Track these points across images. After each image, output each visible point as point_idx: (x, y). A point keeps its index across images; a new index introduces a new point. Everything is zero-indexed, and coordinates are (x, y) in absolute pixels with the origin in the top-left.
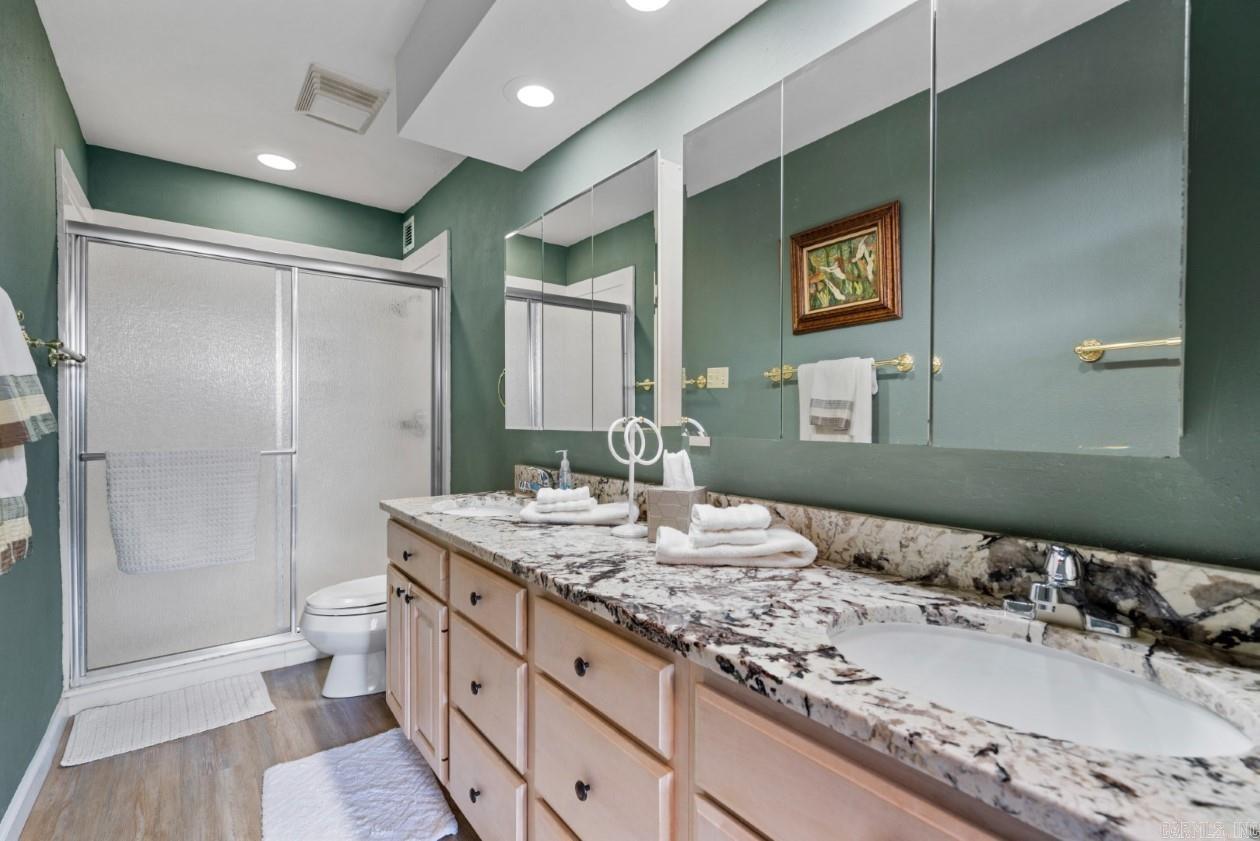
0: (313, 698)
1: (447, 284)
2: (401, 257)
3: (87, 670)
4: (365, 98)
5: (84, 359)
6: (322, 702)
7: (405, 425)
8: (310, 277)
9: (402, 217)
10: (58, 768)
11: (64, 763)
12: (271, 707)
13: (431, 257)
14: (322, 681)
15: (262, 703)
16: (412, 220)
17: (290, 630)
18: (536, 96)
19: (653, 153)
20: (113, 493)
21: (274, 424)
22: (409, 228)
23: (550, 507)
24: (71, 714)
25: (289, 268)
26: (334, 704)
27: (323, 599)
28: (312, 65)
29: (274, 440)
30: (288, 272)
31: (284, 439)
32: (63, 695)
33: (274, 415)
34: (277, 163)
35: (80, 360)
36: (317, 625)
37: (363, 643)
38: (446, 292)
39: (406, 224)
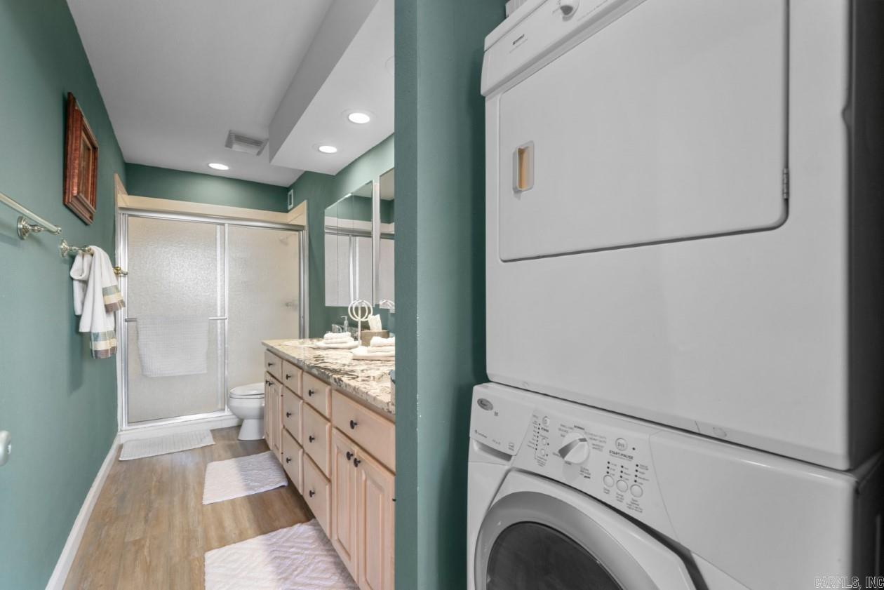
0: (234, 440)
1: (306, 228)
2: (287, 211)
3: (129, 423)
4: (256, 143)
5: (127, 274)
6: (238, 442)
7: (287, 305)
8: (234, 228)
9: (287, 189)
10: (118, 462)
11: (120, 459)
12: (214, 443)
13: (299, 214)
14: (238, 433)
15: (209, 441)
16: (292, 192)
17: (224, 410)
18: (328, 149)
19: (371, 182)
20: (140, 337)
21: (216, 304)
22: (291, 196)
23: (329, 341)
24: (121, 443)
25: (223, 224)
26: (243, 443)
27: (237, 391)
28: (230, 131)
29: (216, 312)
30: (222, 227)
31: (221, 312)
32: (118, 433)
33: (216, 300)
34: (219, 167)
35: (125, 274)
36: (235, 403)
37: (256, 412)
38: (306, 233)
39: (289, 193)
